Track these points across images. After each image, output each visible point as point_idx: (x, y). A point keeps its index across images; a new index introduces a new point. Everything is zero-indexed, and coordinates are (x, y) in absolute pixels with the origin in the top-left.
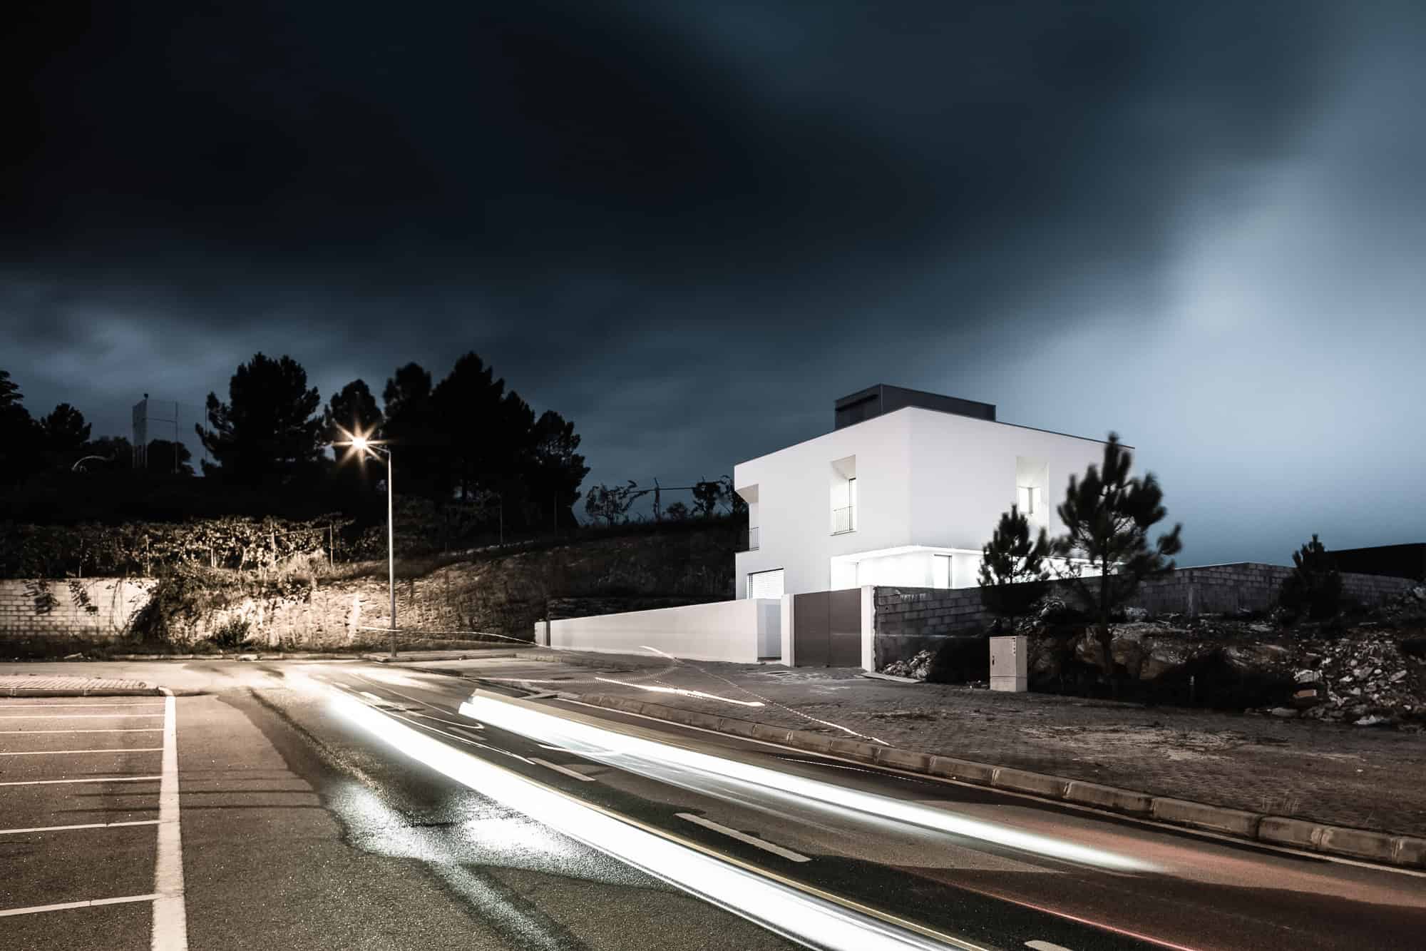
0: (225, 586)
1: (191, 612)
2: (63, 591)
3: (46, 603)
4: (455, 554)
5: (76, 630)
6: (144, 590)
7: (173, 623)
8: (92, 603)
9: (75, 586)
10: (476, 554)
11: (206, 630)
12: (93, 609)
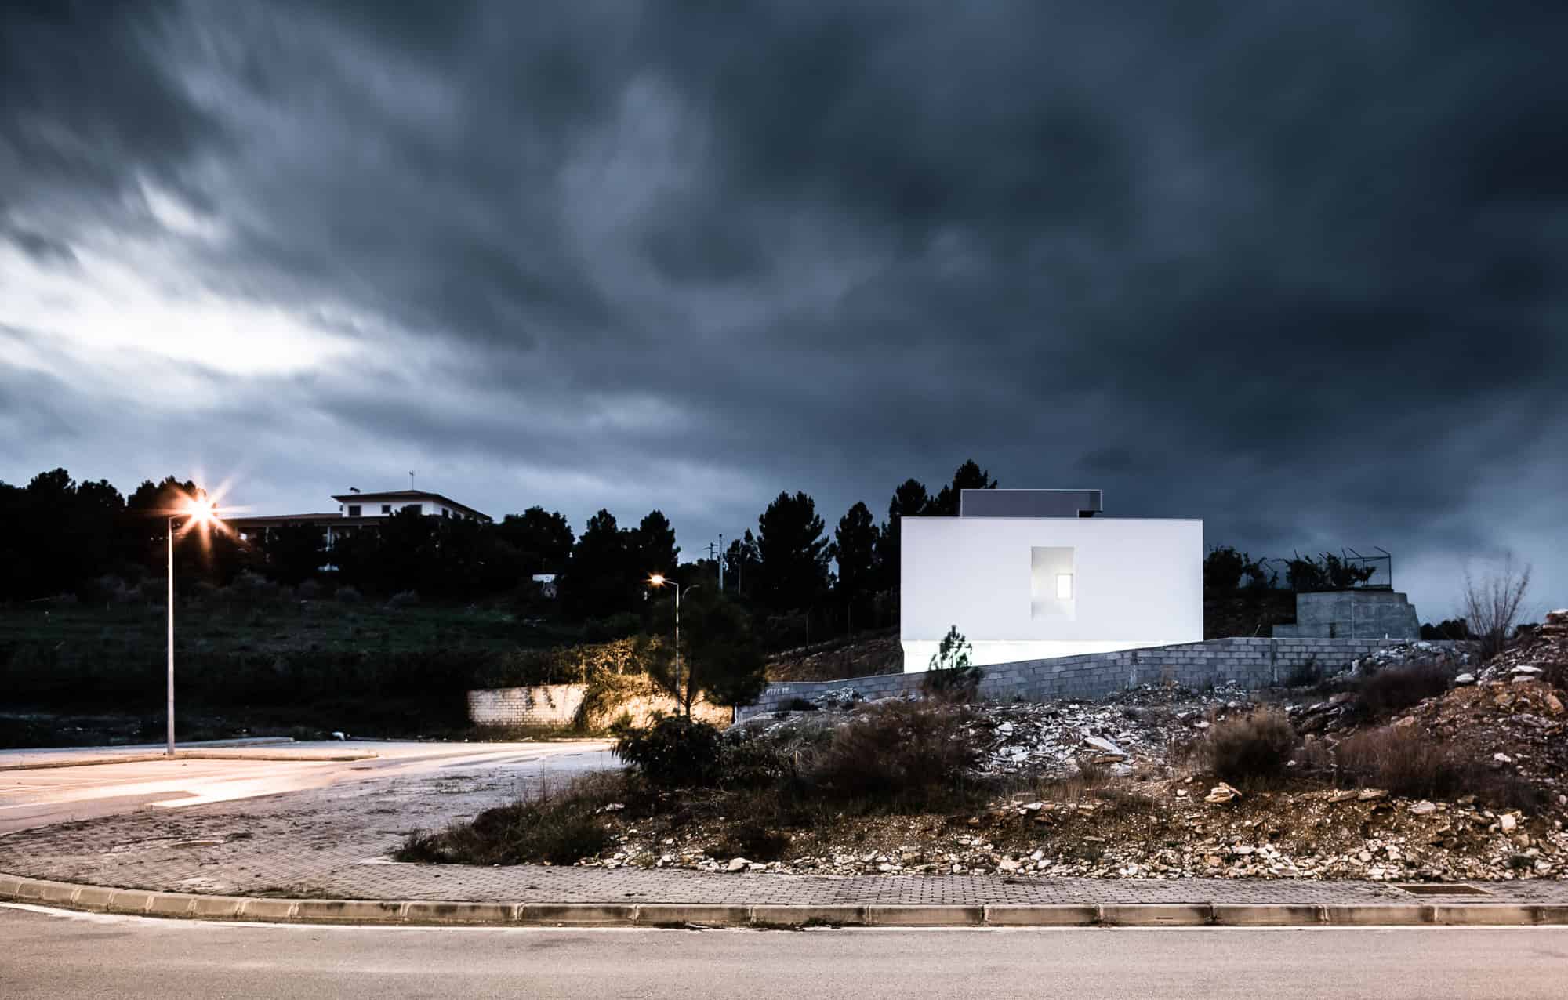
0: (622, 687)
1: (603, 709)
2: (539, 694)
3: (531, 703)
4: (772, 656)
5: (545, 721)
6: (581, 692)
7: (592, 715)
8: (553, 702)
9: (546, 690)
10: (787, 656)
11: (610, 720)
12: (553, 707)
